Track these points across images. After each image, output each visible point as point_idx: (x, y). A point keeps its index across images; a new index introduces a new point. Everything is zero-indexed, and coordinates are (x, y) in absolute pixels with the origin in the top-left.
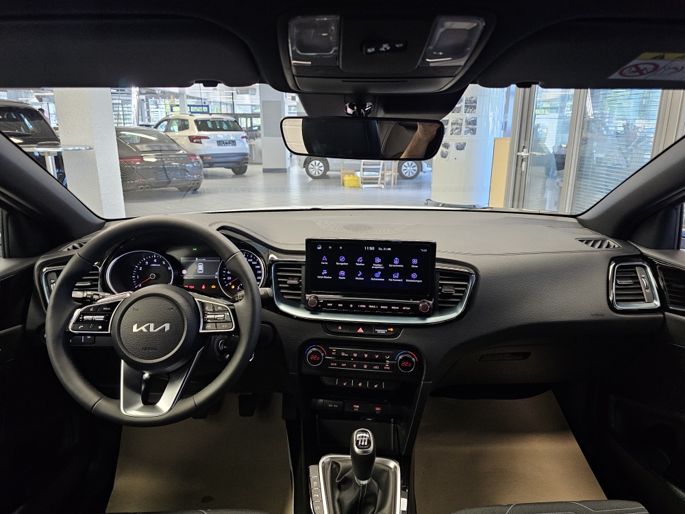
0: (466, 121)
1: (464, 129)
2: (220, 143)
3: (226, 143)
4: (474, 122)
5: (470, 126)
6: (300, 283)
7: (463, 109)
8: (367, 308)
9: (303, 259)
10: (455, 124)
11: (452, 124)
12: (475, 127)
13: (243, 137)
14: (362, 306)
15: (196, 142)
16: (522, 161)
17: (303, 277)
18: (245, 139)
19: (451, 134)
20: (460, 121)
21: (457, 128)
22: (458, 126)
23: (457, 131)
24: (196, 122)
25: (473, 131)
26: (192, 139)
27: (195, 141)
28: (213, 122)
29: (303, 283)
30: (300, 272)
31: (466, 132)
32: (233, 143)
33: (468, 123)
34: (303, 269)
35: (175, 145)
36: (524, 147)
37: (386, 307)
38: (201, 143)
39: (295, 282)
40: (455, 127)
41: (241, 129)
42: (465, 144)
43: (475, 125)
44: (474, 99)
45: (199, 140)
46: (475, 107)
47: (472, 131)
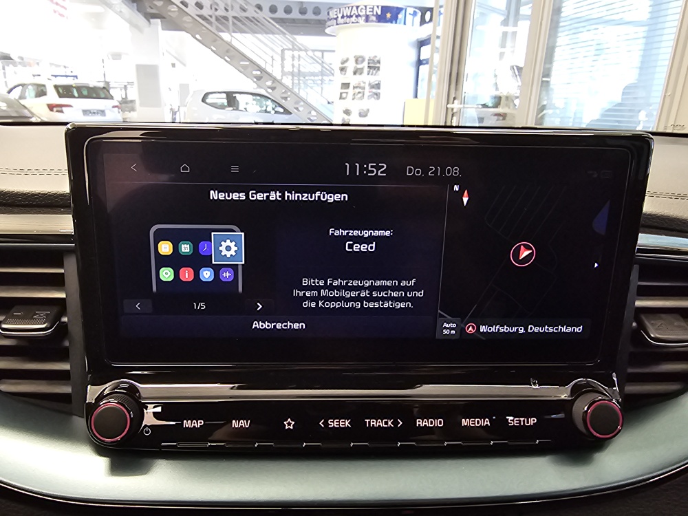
0: (370, 84)
1: (367, 93)
2: (85, 112)
3: (94, 113)
4: (378, 86)
5: (374, 90)
6: (62, 331)
7: (366, 70)
8: (358, 430)
9: (64, 224)
10: (357, 87)
11: (354, 87)
12: (378, 91)
13: (114, 107)
14: (333, 423)
15: (57, 111)
16: (453, 115)
17: (74, 305)
18: (116, 109)
19: (353, 99)
20: (362, 85)
21: (359, 93)
22: (360, 90)
23: (360, 95)
24: (56, 87)
25: (377, 95)
26: (51, 107)
27: (55, 109)
28: (79, 88)
29: (77, 330)
30: (57, 282)
31: (370, 97)
32: (102, 112)
33: (372, 87)
34: (70, 269)
35: (26, 111)
36: (455, 99)
37: (438, 423)
38: (62, 112)
39: (37, 326)
40: (357, 90)
41: (112, 98)
42: (368, 110)
43: (379, 88)
44: (377, 59)
45: (59, 109)
46: (378, 68)
47: (375, 96)
